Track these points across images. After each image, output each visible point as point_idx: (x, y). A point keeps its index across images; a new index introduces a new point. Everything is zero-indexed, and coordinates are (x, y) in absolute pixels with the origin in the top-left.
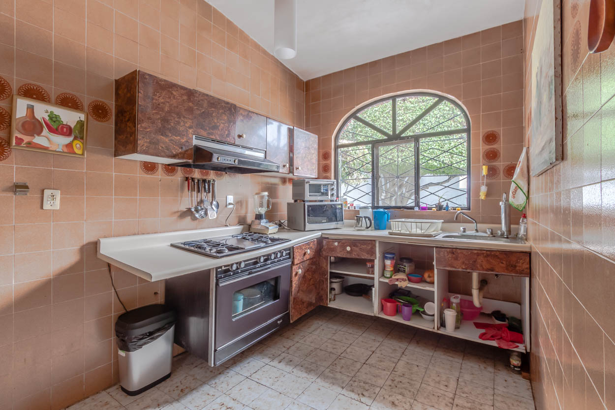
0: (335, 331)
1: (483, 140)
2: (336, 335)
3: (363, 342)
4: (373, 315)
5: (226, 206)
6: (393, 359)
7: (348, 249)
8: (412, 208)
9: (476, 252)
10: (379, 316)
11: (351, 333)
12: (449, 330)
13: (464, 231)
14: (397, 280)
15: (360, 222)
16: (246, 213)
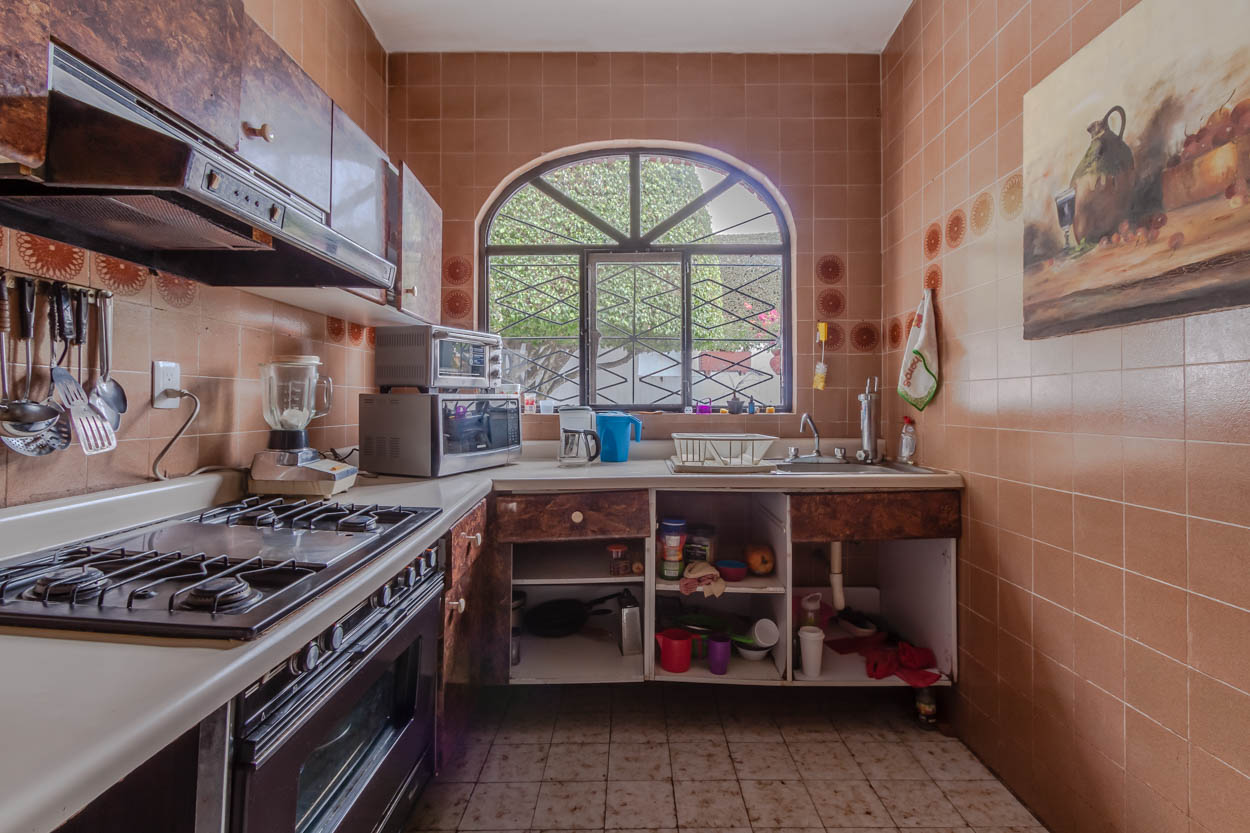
0: (541, 750)
1: (817, 271)
2: (550, 761)
3: (627, 759)
4: (640, 679)
5: (152, 402)
6: (725, 784)
7: (577, 517)
8: (679, 409)
9: (869, 497)
10: (658, 678)
11: (583, 744)
12: (813, 676)
13: (796, 456)
14: (699, 581)
15: (575, 447)
16: (228, 426)
